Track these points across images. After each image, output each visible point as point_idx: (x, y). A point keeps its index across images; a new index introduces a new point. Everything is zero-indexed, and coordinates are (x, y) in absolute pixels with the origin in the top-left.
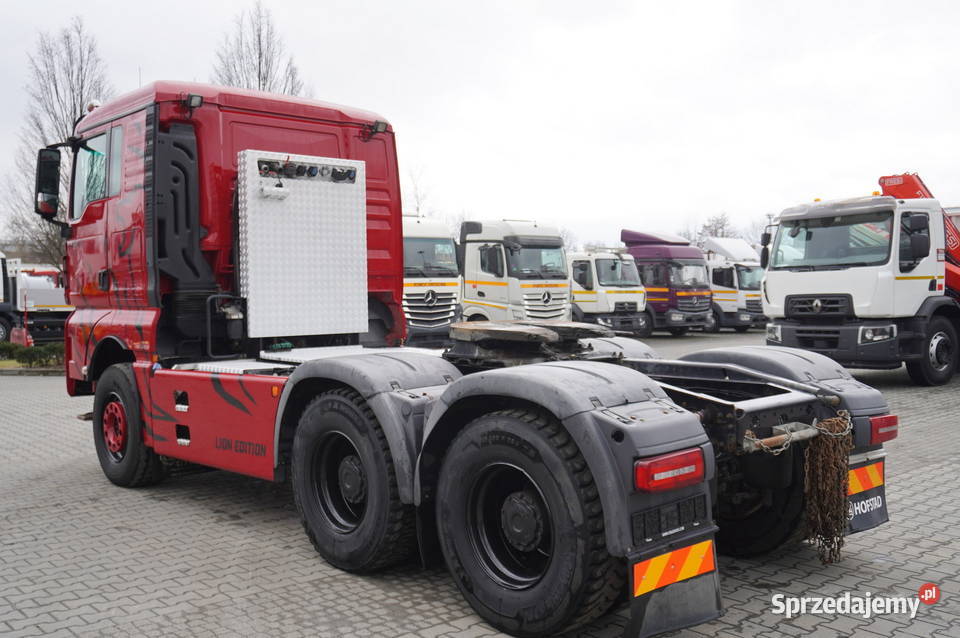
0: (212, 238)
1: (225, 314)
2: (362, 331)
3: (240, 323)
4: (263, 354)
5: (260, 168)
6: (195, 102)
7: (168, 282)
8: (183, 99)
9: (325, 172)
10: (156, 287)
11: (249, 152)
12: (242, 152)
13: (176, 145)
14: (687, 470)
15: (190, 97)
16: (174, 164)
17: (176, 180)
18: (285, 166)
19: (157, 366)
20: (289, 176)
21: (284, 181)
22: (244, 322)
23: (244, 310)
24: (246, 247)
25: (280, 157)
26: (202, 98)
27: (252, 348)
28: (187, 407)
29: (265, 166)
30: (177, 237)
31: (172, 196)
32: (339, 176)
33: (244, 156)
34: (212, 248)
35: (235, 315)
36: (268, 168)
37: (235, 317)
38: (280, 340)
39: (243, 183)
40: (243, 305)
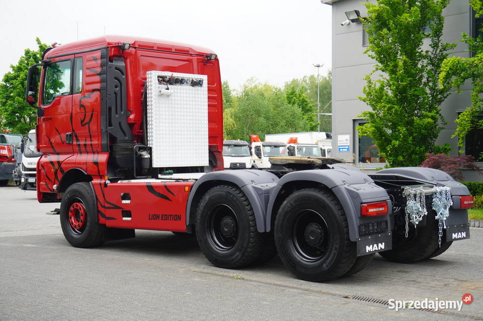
0: (132, 117)
1: (141, 155)
2: (206, 165)
3: (149, 160)
4: (160, 176)
5: (158, 80)
6: (127, 47)
7: (113, 139)
8: (120, 45)
9: (188, 81)
10: (107, 142)
11: (153, 72)
12: (149, 72)
13: (117, 68)
14: (381, 209)
15: (124, 44)
16: (115, 78)
17: (116, 87)
18: (170, 79)
19: (108, 182)
20: (171, 84)
21: (170, 86)
22: (151, 159)
23: (151, 154)
24: (152, 121)
25: (168, 74)
26: (130, 44)
27: (155, 173)
28: (129, 201)
29: (161, 79)
30: (117, 116)
31: (115, 95)
32: (195, 84)
33: (151, 74)
34: (132, 122)
35: (146, 155)
36: (162, 80)
37: (146, 157)
38: (167, 169)
39: (150, 88)
40: (150, 150)
